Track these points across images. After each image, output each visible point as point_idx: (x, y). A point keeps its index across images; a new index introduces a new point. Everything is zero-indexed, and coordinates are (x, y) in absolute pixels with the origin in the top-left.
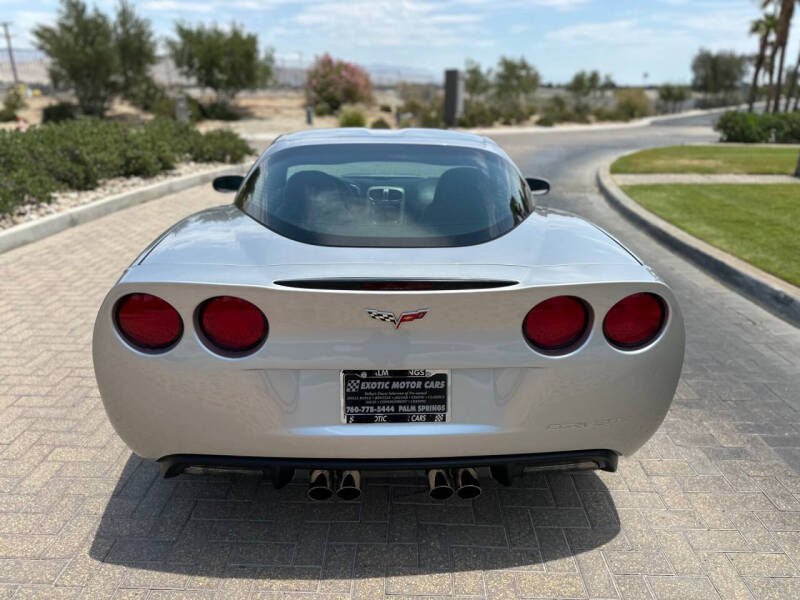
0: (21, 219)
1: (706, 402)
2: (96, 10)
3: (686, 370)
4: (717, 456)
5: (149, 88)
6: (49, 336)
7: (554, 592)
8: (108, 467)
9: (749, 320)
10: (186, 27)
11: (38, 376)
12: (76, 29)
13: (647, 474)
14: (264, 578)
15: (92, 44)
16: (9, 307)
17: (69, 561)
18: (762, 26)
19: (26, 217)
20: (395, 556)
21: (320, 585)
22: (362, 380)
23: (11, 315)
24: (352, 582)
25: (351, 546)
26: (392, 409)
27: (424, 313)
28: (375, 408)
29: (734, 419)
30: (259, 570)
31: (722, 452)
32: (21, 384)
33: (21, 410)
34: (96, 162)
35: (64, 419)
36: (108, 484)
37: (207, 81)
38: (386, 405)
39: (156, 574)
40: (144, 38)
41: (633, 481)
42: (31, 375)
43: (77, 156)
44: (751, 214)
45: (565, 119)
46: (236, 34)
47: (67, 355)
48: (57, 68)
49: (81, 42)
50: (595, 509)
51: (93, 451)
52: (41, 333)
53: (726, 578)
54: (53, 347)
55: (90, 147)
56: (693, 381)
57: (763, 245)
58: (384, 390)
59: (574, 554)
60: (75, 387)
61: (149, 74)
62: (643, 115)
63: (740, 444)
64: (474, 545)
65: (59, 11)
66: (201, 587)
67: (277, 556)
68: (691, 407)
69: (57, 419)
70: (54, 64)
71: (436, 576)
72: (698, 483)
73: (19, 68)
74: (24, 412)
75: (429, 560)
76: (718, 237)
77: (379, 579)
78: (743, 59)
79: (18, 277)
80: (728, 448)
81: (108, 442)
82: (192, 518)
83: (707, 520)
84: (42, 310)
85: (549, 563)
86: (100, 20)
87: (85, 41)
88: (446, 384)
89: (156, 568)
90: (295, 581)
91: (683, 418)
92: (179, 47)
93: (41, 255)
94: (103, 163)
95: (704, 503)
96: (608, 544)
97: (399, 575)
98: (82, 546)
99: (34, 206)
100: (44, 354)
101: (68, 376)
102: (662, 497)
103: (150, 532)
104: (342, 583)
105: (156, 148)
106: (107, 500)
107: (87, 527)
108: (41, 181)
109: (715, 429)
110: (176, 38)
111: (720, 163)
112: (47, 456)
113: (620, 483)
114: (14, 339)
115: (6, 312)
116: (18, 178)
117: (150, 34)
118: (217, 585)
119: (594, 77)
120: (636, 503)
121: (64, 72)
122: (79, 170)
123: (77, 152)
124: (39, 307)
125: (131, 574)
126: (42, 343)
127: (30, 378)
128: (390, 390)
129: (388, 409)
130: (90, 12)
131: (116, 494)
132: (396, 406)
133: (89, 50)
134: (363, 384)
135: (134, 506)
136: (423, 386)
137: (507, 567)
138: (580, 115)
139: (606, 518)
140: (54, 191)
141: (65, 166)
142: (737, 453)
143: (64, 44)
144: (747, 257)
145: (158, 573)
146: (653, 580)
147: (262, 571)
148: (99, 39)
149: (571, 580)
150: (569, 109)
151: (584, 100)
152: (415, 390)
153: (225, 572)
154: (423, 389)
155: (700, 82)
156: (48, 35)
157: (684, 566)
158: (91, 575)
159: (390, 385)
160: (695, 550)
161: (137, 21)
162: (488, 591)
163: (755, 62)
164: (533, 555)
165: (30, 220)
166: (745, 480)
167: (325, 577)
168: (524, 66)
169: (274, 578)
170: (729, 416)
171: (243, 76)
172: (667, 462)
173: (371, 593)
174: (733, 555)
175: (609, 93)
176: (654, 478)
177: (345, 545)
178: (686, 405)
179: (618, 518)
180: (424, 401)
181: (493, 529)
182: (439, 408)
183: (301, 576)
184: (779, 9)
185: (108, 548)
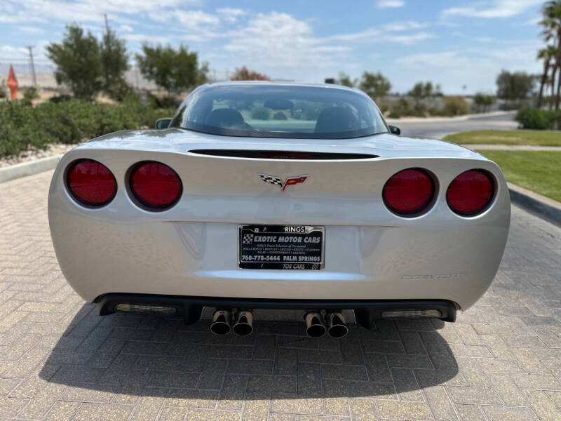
0: (24, 159)
1: (521, 286)
2: (89, 33)
3: (503, 264)
4: (532, 322)
5: (122, 87)
6: (33, 231)
7: (406, 415)
8: (61, 317)
9: (549, 234)
10: (149, 46)
11: (20, 256)
12: (75, 47)
13: (478, 334)
14: (174, 397)
15: (85, 56)
16: (7, 213)
17: (22, 380)
18: (546, 54)
19: (28, 158)
20: (278, 385)
21: (218, 404)
22: (256, 234)
23: (8, 217)
24: (244, 402)
25: (244, 376)
26: (278, 258)
27: (305, 178)
28: (265, 257)
29: (543, 299)
30: (170, 391)
31: (535, 320)
32: (6, 261)
33: (4, 277)
34: (80, 125)
35: (34, 283)
36: (61, 328)
37: (163, 83)
38: (273, 255)
39: (88, 392)
40: (120, 53)
41: (467, 338)
42: (15, 255)
43: (67, 121)
44: (545, 168)
45: (409, 114)
46: (183, 52)
47: (43, 243)
48: (61, 72)
49: (78, 55)
50: (437, 356)
51: (53, 306)
52: (27, 229)
53: (546, 409)
54: (34, 238)
55: (76, 115)
56: (510, 272)
57: (555, 186)
58: (272, 243)
59: (422, 387)
60: (46, 263)
61: (123, 77)
62: (463, 113)
63: (549, 315)
64: (342, 379)
65: (65, 35)
66: (123, 402)
67: (186, 382)
68: (509, 289)
69: (29, 283)
70: (59, 69)
71: (311, 400)
72: (518, 340)
73: (38, 77)
74: (5, 278)
75: (305, 388)
76: (522, 181)
77: (265, 401)
78: (532, 78)
79: (17, 195)
80: (541, 317)
81: (65, 300)
82: (122, 353)
83: (528, 367)
84: (30, 215)
85: (402, 394)
86: (92, 40)
87: (81, 54)
88: (321, 240)
89: (89, 387)
90: (198, 401)
91: (503, 296)
92: (144, 60)
93: (35, 183)
94: (84, 125)
95: (524, 355)
96: (449, 382)
97: (281, 398)
98: (34, 369)
99: (34, 152)
100: (28, 242)
101: (42, 256)
102: (490, 350)
103: (88, 362)
104: (235, 403)
105: (123, 118)
106: (58, 338)
107: (40, 357)
108: (40, 135)
109: (529, 304)
110: (143, 54)
111: (520, 139)
112: (18, 307)
113: (456, 338)
114: (8, 232)
115: (5, 216)
116: (24, 131)
117: (125, 50)
118: (136, 402)
119: (429, 87)
120: (470, 353)
121: (65, 74)
122: (67, 129)
123: (67, 118)
124: (29, 214)
125: (70, 390)
126: (27, 235)
127: (14, 257)
128: (277, 243)
129: (275, 258)
130: (85, 35)
131: (66, 334)
132: (282, 256)
133: (83, 60)
134: (256, 237)
135: (78, 343)
136: (303, 240)
137: (368, 395)
138: (419, 112)
139: (446, 363)
140: (49, 142)
141: (58, 126)
142: (548, 321)
143: (67, 55)
144: (545, 192)
145: (90, 391)
146: (486, 409)
147: (172, 392)
148: (90, 52)
149: (420, 407)
150: (411, 107)
151: (422, 102)
152: (297, 244)
153: (143, 392)
154: (303, 243)
155: (502, 93)
156: (56, 49)
157: (511, 399)
158: (38, 391)
159: (277, 239)
160: (519, 388)
161: (117, 41)
162: (353, 413)
163: (541, 79)
164: (388, 388)
165: (30, 160)
166: (555, 339)
167: (223, 398)
168: (380, 78)
169: (181, 398)
170: (539, 296)
171: (187, 80)
172: (493, 326)
173: (258, 411)
174: (551, 393)
175: (438, 99)
176: (483, 336)
177: (240, 376)
178: (505, 287)
179: (456, 364)
180: (304, 253)
181: (357, 368)
182: (315, 259)
183: (203, 396)
184: (557, 42)
185: (54, 372)
